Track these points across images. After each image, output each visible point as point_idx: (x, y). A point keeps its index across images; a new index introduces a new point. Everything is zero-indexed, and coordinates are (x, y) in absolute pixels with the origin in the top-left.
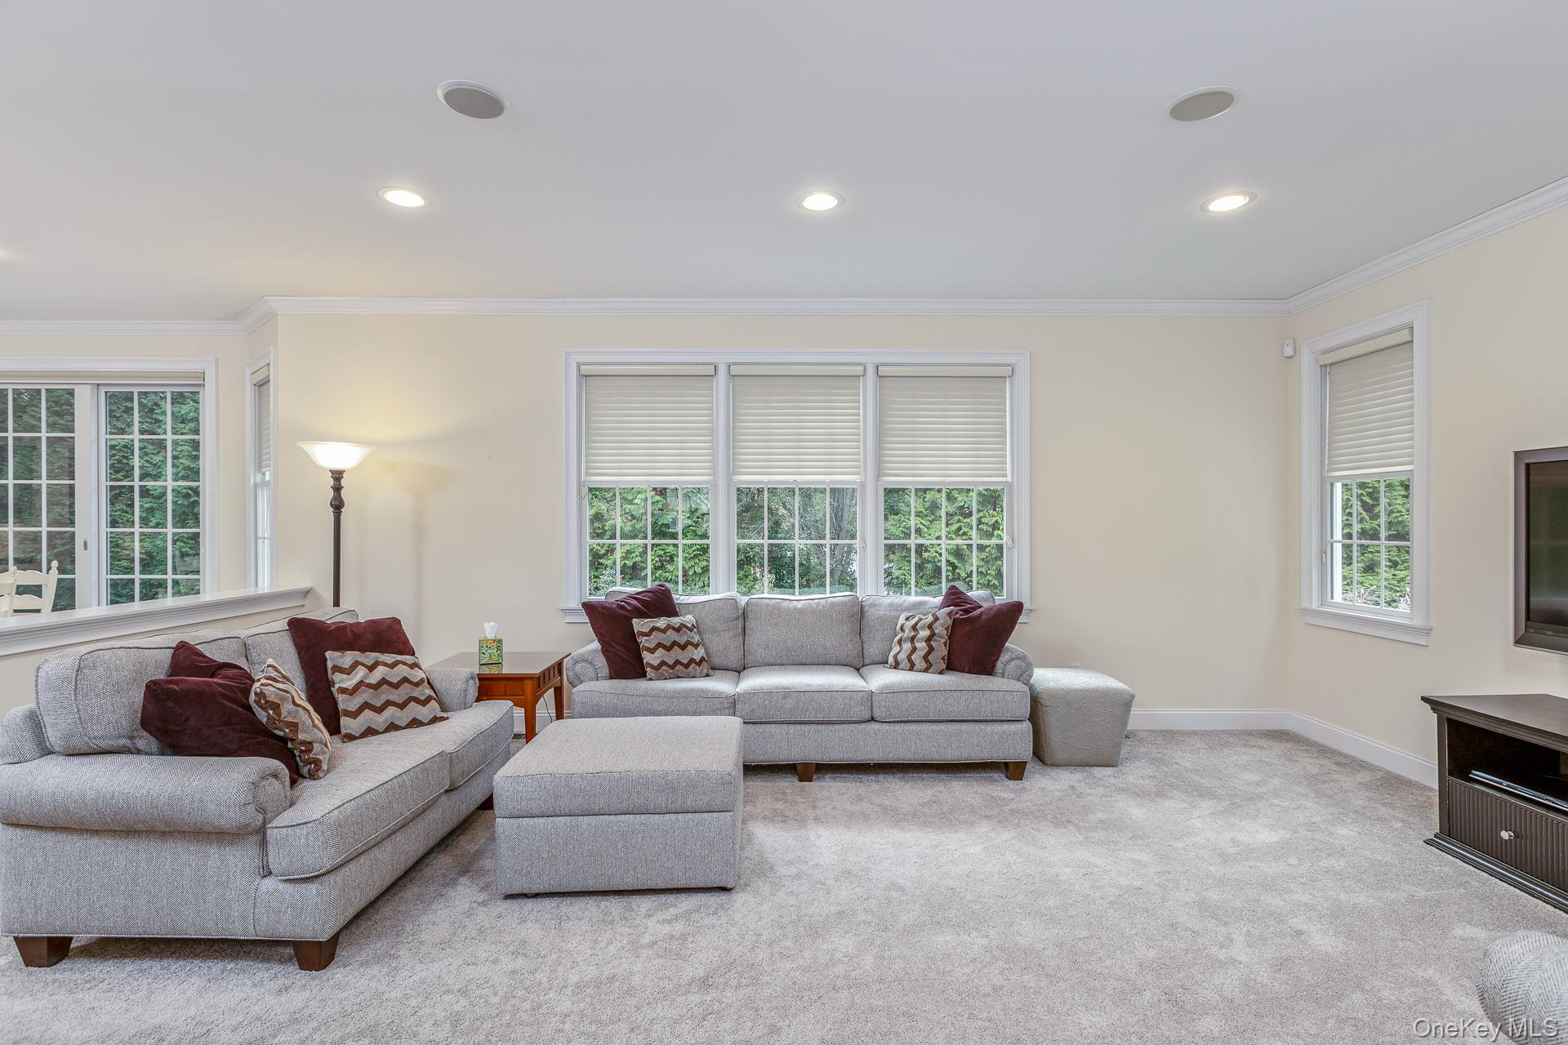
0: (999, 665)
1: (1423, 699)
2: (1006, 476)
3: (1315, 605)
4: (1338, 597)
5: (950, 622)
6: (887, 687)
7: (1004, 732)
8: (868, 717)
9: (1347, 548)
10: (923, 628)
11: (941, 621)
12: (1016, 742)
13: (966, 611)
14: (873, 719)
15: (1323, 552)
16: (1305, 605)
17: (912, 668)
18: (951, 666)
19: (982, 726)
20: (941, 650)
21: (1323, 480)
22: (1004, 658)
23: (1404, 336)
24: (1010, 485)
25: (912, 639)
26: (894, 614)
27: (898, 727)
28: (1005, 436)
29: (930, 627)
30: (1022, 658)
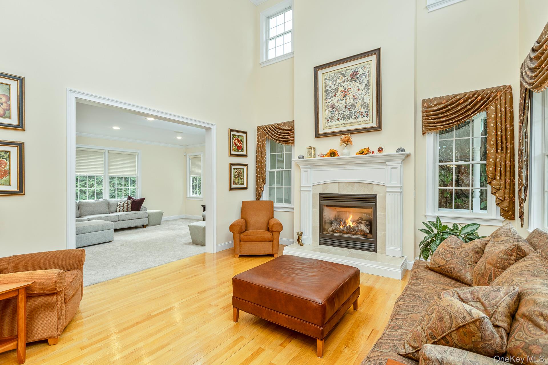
0: (141, 209)
1: (202, 205)
2: (136, 174)
3: (189, 196)
4: (192, 195)
5: (131, 202)
6: (122, 214)
7: (143, 220)
8: (118, 220)
9: (193, 187)
10: (125, 204)
11: (129, 202)
12: (145, 221)
13: (133, 200)
14: (119, 221)
15: (190, 188)
16: (187, 196)
17: (124, 211)
18: (132, 210)
19: (139, 219)
20: (130, 207)
21: (190, 176)
22: (142, 208)
23: (200, 156)
24: (137, 176)
25: (123, 206)
26: (117, 202)
27: (124, 221)
28: (136, 167)
29: (127, 203)
30: (145, 207)
